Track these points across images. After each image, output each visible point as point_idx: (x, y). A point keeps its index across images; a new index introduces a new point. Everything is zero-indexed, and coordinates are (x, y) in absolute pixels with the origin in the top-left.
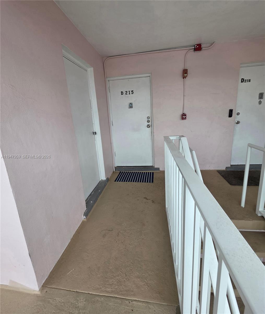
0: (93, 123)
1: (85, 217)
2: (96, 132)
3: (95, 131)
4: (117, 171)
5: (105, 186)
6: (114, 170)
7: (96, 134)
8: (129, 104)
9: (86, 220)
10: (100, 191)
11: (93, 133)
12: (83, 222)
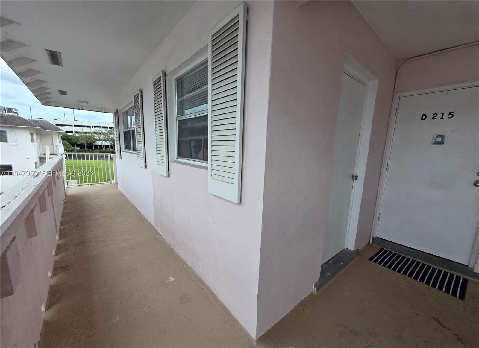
0: (357, 162)
1: (316, 289)
2: (357, 176)
3: (355, 175)
4: (375, 245)
5: (351, 260)
6: (371, 242)
7: (356, 179)
8: (435, 136)
9: (316, 294)
10: (342, 263)
11: (353, 177)
12: (312, 294)
